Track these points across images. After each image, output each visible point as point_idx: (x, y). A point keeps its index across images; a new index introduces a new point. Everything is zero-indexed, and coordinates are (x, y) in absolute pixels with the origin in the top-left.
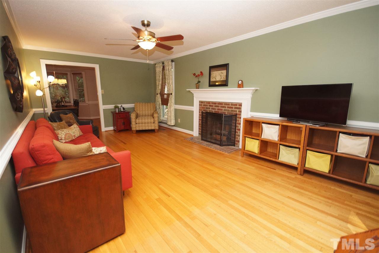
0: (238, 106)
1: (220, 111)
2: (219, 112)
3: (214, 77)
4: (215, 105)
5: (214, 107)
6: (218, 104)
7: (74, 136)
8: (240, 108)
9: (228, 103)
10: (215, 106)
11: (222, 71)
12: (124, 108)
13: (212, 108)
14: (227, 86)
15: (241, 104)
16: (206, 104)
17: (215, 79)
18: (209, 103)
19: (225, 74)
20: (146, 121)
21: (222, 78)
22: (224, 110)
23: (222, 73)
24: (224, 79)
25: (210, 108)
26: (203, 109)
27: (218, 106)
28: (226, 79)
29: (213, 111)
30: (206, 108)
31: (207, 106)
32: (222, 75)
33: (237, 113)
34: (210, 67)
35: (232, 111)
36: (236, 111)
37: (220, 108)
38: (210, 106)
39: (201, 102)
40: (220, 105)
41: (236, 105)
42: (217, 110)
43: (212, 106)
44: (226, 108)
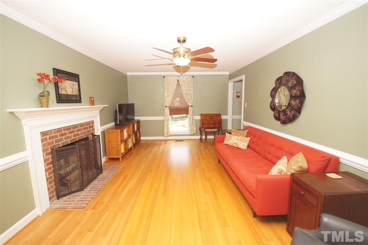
0: (91, 125)
1: (76, 137)
2: (76, 139)
3: (63, 88)
4: (69, 131)
5: (68, 135)
6: (73, 128)
8: (92, 127)
9: (83, 124)
10: (70, 133)
11: (73, 82)
14: (81, 102)
15: (93, 122)
16: (55, 135)
17: (66, 91)
18: (59, 130)
19: (77, 87)
21: (74, 92)
22: (81, 134)
23: (73, 84)
24: (76, 93)
25: (62, 139)
26: (49, 147)
27: (73, 132)
28: (78, 94)
29: (68, 142)
30: (56, 141)
31: (58, 137)
32: (73, 87)
33: (92, 132)
34: (54, 69)
35: (88, 131)
36: (90, 131)
37: (76, 133)
38: (62, 135)
39: (43, 134)
40: (75, 130)
41: (89, 124)
42: (73, 138)
43: (66, 134)
44: (82, 130)
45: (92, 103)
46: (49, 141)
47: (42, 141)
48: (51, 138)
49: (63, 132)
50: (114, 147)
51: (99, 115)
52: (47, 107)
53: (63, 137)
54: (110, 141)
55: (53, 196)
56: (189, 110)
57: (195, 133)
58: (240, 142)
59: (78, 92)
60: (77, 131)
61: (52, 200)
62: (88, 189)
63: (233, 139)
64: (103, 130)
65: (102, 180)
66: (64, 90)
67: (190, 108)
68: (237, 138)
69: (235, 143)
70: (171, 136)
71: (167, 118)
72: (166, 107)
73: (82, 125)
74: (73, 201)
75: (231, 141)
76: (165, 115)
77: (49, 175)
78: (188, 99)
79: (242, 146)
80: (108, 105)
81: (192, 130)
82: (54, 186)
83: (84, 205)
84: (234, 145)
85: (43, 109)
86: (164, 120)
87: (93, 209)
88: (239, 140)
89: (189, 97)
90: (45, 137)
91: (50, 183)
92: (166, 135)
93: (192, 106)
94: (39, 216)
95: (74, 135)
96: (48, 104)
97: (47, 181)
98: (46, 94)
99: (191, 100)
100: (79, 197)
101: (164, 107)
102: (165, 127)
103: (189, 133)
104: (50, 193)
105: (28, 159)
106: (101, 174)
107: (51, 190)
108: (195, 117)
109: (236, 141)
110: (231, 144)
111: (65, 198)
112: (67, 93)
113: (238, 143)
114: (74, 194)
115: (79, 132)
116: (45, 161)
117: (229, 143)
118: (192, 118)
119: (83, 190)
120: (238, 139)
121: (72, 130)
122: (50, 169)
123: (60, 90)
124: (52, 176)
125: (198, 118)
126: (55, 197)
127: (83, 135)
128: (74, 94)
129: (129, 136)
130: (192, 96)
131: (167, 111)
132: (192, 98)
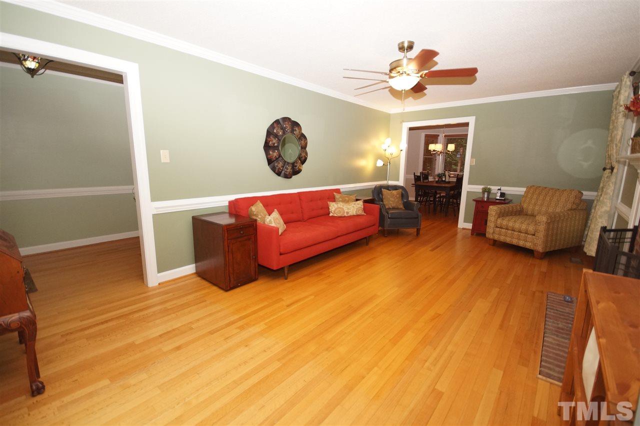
7: (347, 213)
12: (503, 195)
20: (517, 226)
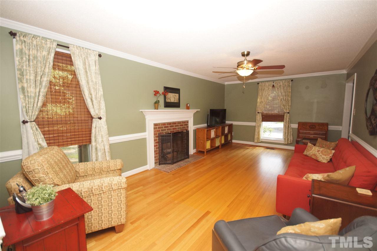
0: (186, 123)
1: (175, 130)
3: (169, 98)
4: (170, 125)
5: (169, 128)
6: (173, 124)
8: (187, 125)
10: (171, 127)
11: (176, 94)
13: (167, 129)
14: (179, 107)
15: (188, 121)
16: (161, 126)
17: (170, 100)
19: (178, 97)
21: (176, 100)
22: (178, 128)
23: (175, 96)
24: (176, 101)
25: (165, 130)
26: (158, 132)
27: (173, 126)
28: (178, 102)
29: (169, 132)
30: (162, 130)
31: (163, 128)
32: (176, 97)
33: (186, 128)
34: (164, 87)
35: (183, 127)
36: (185, 127)
37: (174, 127)
38: (166, 127)
39: (155, 125)
40: (174, 125)
41: (185, 122)
42: (172, 130)
43: (168, 127)
44: (179, 126)
45: (188, 108)
46: (158, 129)
47: (154, 128)
48: (159, 128)
49: (166, 125)
50: (201, 142)
51: (193, 117)
52: (157, 109)
53: (166, 128)
54: (199, 137)
55: (157, 162)
56: (285, 117)
57: (290, 143)
58: (321, 154)
59: (178, 100)
60: (175, 126)
61: (156, 164)
62: (176, 165)
63: (313, 150)
64: (195, 129)
65: (186, 162)
66: (169, 100)
67: (286, 114)
68: (318, 149)
69: (314, 155)
70: (262, 142)
71: (258, 124)
72: (258, 113)
73: (179, 123)
74: (165, 168)
75: (310, 152)
76: (257, 121)
77: (156, 149)
78: (284, 105)
79: (322, 159)
80: (199, 110)
81: (286, 139)
82: (158, 157)
83: (169, 171)
84: (313, 157)
85: (156, 110)
86: (255, 126)
87: (173, 175)
88: (320, 152)
89: (285, 103)
90: (156, 127)
91: (156, 154)
92: (256, 141)
93: (288, 113)
94: (148, 170)
95: (173, 128)
96: (158, 108)
97: (155, 152)
98: (158, 102)
99: (287, 106)
100: (169, 167)
101: (257, 113)
102: (256, 133)
103: (283, 142)
104: (156, 160)
105: (147, 137)
106: (188, 159)
107: (156, 158)
108: (292, 125)
109: (317, 152)
110: (310, 155)
111: (162, 166)
112: (171, 101)
113: (318, 154)
114: (167, 165)
115: (177, 127)
116: (155, 140)
117: (308, 154)
118: (287, 125)
119: (173, 164)
120: (318, 151)
121: (172, 125)
122: (157, 145)
123: (166, 100)
124: (157, 150)
125: (295, 126)
126: (158, 163)
127: (179, 129)
128: (175, 102)
129: (217, 136)
130: (290, 102)
131: (259, 117)
132: (290, 104)
